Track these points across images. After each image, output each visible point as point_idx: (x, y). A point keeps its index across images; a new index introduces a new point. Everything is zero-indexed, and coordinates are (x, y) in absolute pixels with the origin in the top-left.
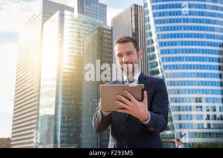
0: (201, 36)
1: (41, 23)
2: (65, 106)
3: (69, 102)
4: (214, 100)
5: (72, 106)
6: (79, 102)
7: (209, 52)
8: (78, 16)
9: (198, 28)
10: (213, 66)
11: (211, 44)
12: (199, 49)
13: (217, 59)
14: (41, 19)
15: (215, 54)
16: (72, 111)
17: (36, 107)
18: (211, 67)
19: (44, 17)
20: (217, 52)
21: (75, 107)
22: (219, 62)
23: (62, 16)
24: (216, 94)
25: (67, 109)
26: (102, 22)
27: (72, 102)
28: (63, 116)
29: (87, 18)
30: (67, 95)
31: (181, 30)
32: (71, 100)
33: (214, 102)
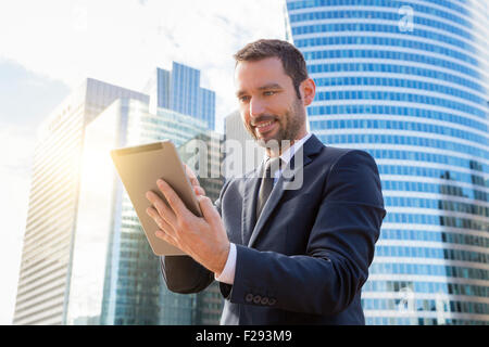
0: (404, 155)
1: (81, 124)
2: (124, 297)
3: (131, 288)
4: (432, 287)
5: (138, 298)
6: (153, 290)
7: (420, 187)
8: (158, 112)
9: (396, 140)
10: (429, 216)
11: (424, 172)
12: (400, 183)
13: (437, 203)
14: (82, 116)
15: (432, 191)
16: (137, 308)
17: (62, 299)
18: (424, 219)
19: (88, 112)
20: (436, 189)
21: (145, 298)
22: (440, 208)
23: (124, 110)
24: (436, 274)
25: (128, 303)
26: (205, 125)
27: (139, 287)
28: (118, 317)
29: (174, 116)
30: (129, 273)
31: (363, 141)
32: (136, 284)
33: (431, 291)
